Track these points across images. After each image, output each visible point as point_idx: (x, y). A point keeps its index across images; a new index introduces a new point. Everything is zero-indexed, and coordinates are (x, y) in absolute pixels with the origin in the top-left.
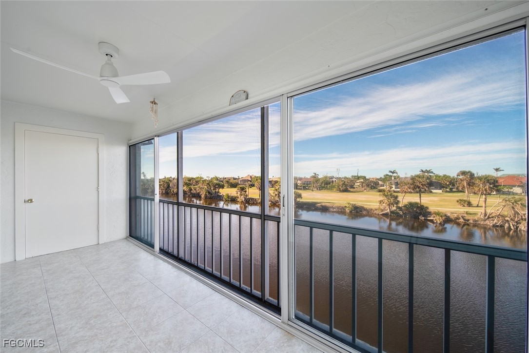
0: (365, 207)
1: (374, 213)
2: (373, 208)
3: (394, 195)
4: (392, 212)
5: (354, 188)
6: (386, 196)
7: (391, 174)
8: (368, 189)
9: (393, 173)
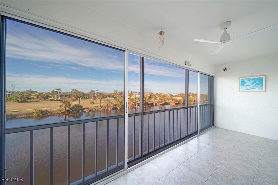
0: (49, 110)
1: (56, 113)
2: (55, 110)
3: (68, 102)
4: (66, 111)
5: (30, 99)
6: (64, 102)
7: (57, 91)
8: (43, 99)
9: (58, 90)
